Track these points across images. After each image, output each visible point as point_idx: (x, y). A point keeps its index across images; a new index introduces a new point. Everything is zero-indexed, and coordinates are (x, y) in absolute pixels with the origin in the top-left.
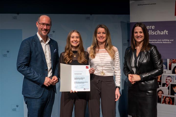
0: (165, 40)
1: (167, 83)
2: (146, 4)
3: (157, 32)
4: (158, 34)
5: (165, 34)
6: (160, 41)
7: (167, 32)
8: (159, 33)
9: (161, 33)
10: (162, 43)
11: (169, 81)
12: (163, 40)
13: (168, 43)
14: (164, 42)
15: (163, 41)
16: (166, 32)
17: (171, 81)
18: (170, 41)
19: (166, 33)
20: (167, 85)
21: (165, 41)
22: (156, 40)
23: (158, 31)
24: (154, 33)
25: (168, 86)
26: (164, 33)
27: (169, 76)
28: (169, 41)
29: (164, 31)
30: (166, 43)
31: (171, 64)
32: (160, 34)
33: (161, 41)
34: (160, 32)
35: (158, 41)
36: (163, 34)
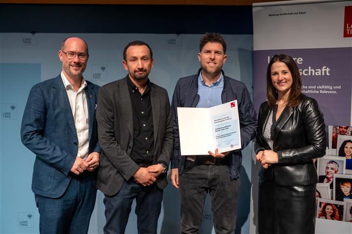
0: (323, 87)
1: (329, 176)
2: (285, 14)
3: (307, 70)
4: (310, 74)
5: (323, 74)
6: (313, 90)
7: (328, 70)
8: (312, 72)
9: (315, 72)
10: (318, 92)
11: (333, 172)
12: (321, 87)
13: (331, 92)
14: (321, 92)
15: (319, 90)
16: (325, 70)
17: (336, 172)
18: (333, 90)
19: (325, 72)
20: (329, 180)
21: (323, 90)
22: (306, 87)
23: (310, 67)
24: (302, 72)
25: (330, 182)
26: (322, 71)
27: (332, 162)
28: (331, 88)
29: (321, 69)
30: (326, 92)
31: (337, 136)
32: (313, 74)
33: (317, 89)
34: (313, 70)
35: (310, 89)
36: (320, 74)
